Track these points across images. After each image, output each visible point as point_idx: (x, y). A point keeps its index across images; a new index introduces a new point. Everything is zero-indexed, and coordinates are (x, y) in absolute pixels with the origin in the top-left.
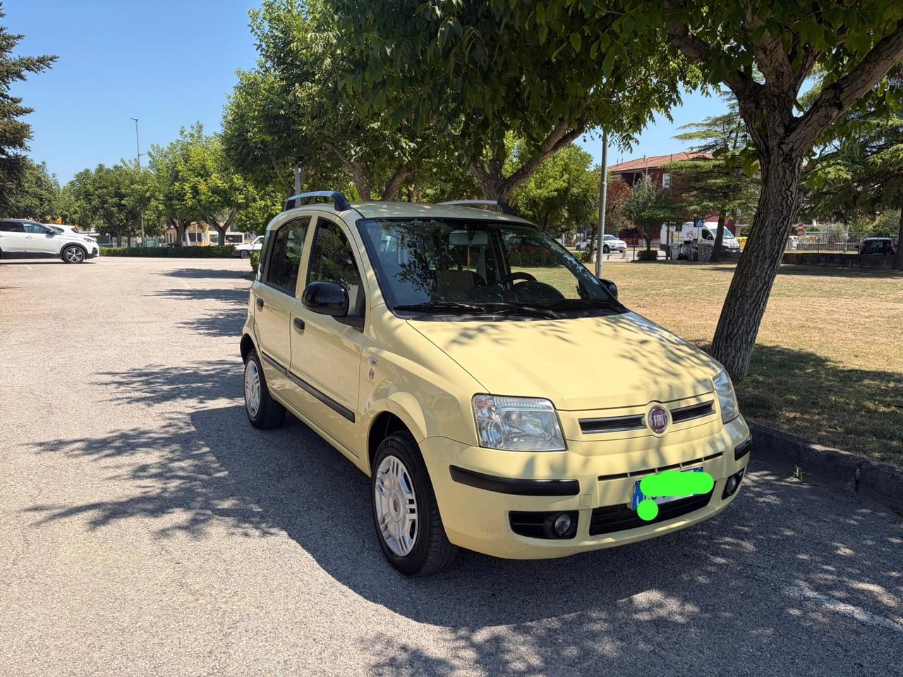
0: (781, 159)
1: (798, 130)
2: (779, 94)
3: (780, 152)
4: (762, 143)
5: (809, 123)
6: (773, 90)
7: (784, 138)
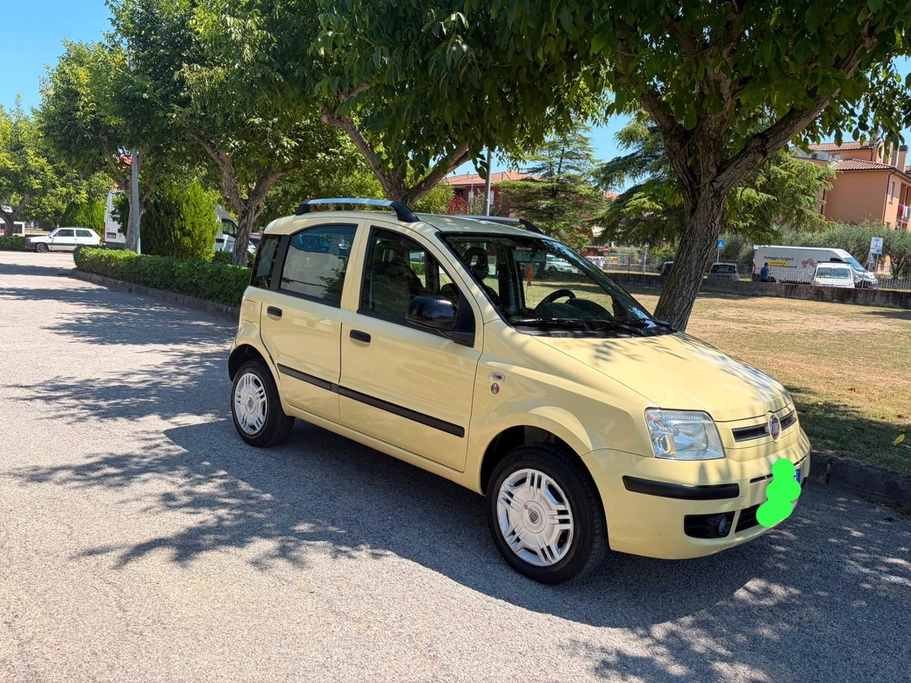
0: (711, 195)
1: (728, 171)
2: (716, 138)
3: (712, 189)
4: (686, 178)
5: (738, 166)
6: (712, 134)
7: (716, 177)
